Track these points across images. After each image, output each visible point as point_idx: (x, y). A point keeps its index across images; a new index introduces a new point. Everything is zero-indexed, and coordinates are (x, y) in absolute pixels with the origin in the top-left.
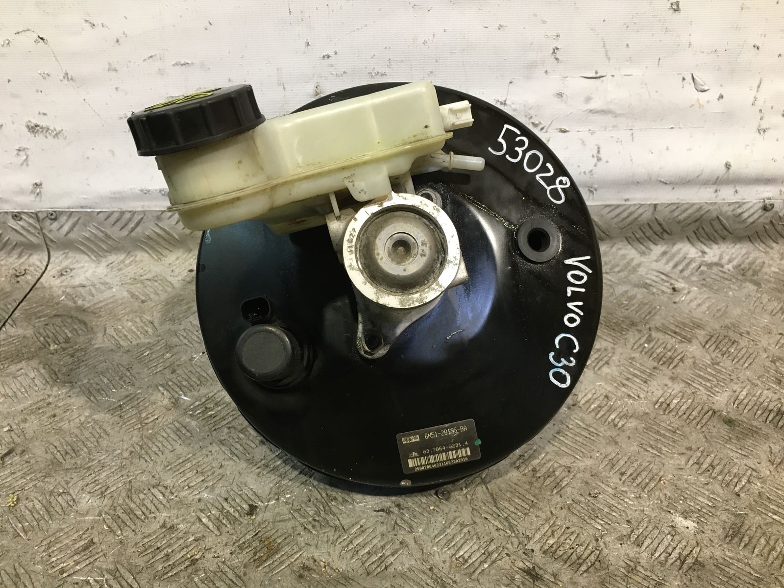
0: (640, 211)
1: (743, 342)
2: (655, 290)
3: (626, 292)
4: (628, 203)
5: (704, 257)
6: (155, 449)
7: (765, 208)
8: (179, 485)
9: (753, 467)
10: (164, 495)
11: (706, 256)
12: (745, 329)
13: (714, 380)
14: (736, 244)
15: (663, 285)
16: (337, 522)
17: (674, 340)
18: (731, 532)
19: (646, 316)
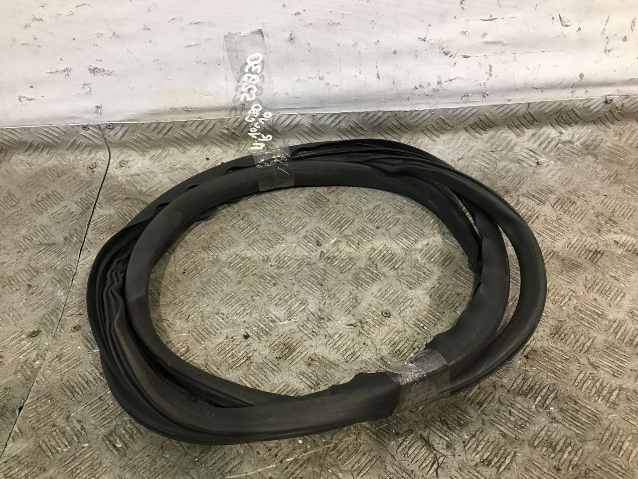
0: (518, 108)
1: (579, 203)
2: (524, 164)
3: (505, 166)
4: (510, 103)
5: (561, 136)
6: (211, 290)
7: (606, 102)
8: (231, 313)
9: (574, 290)
10: (223, 319)
11: (562, 135)
12: (582, 192)
13: (557, 231)
14: (584, 126)
15: (530, 160)
16: (326, 333)
17: (534, 202)
18: (554, 332)
19: (517, 185)
